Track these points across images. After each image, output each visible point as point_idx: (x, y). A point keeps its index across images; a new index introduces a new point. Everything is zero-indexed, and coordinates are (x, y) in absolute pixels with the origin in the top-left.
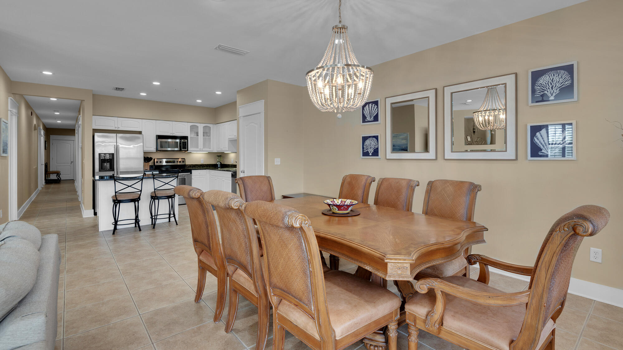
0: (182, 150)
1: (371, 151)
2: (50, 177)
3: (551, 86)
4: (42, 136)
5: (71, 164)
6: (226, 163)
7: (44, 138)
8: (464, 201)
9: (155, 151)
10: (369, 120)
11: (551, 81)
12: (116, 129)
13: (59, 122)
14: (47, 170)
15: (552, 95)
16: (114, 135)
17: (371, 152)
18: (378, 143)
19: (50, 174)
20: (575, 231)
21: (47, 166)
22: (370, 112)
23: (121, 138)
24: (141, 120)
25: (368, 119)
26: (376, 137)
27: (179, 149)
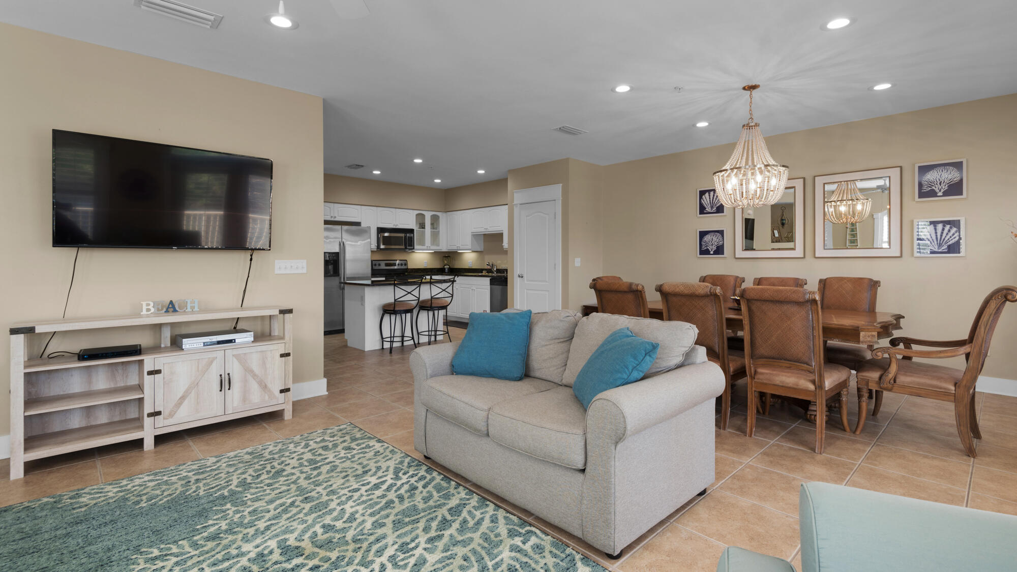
0: (408, 247)
1: (712, 248)
3: (939, 182)
6: (456, 267)
8: (865, 296)
9: (376, 250)
10: (710, 211)
11: (939, 176)
12: (333, 219)
15: (940, 191)
16: (339, 227)
17: (713, 250)
18: (723, 239)
20: (1006, 298)
22: (711, 201)
23: (347, 231)
24: (360, 206)
25: (708, 209)
26: (721, 232)
27: (403, 247)
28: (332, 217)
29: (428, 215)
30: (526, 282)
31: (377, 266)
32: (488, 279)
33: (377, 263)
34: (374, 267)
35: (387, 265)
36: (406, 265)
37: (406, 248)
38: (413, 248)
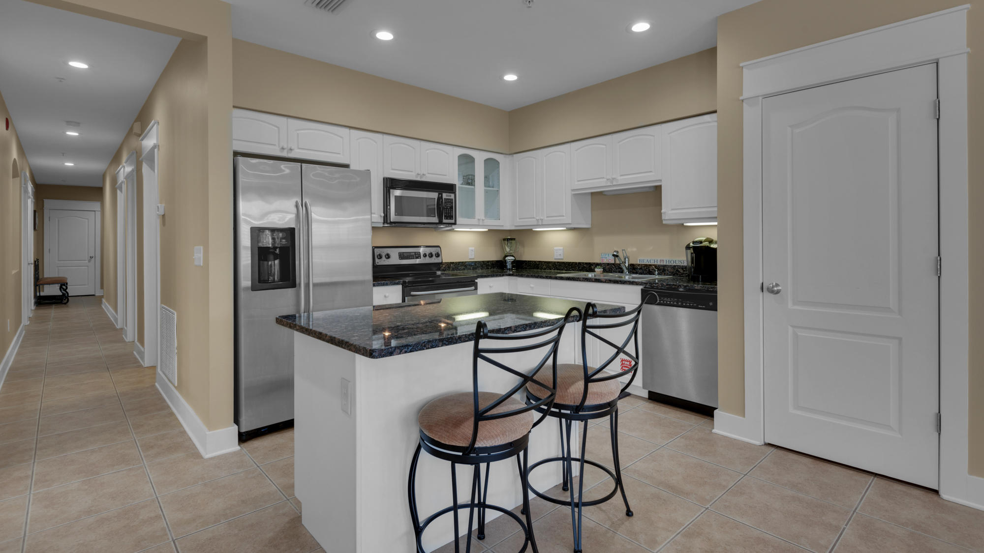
0: (445, 221)
2: (43, 291)
4: (29, 197)
5: (89, 261)
7: (33, 203)
9: (381, 225)
13: (69, 164)
14: (39, 276)
19: (43, 284)
21: (37, 266)
27: (435, 220)
28: (283, 149)
29: (480, 158)
30: (790, 305)
31: (384, 258)
32: (639, 289)
33: (384, 252)
34: (377, 260)
35: (402, 256)
36: (438, 255)
37: (441, 222)
38: (453, 221)
